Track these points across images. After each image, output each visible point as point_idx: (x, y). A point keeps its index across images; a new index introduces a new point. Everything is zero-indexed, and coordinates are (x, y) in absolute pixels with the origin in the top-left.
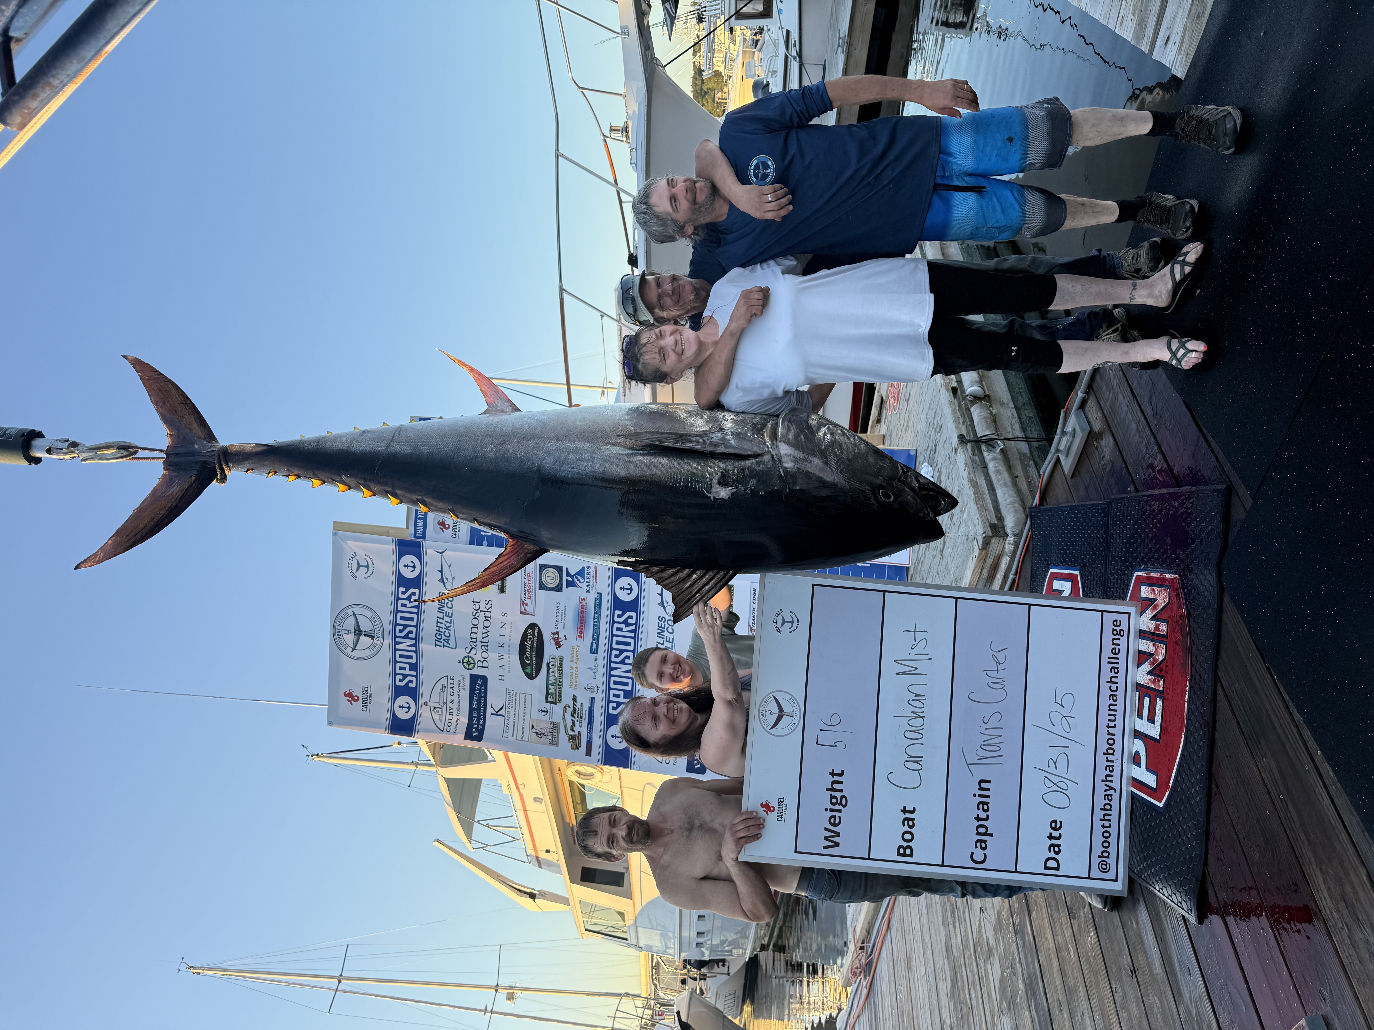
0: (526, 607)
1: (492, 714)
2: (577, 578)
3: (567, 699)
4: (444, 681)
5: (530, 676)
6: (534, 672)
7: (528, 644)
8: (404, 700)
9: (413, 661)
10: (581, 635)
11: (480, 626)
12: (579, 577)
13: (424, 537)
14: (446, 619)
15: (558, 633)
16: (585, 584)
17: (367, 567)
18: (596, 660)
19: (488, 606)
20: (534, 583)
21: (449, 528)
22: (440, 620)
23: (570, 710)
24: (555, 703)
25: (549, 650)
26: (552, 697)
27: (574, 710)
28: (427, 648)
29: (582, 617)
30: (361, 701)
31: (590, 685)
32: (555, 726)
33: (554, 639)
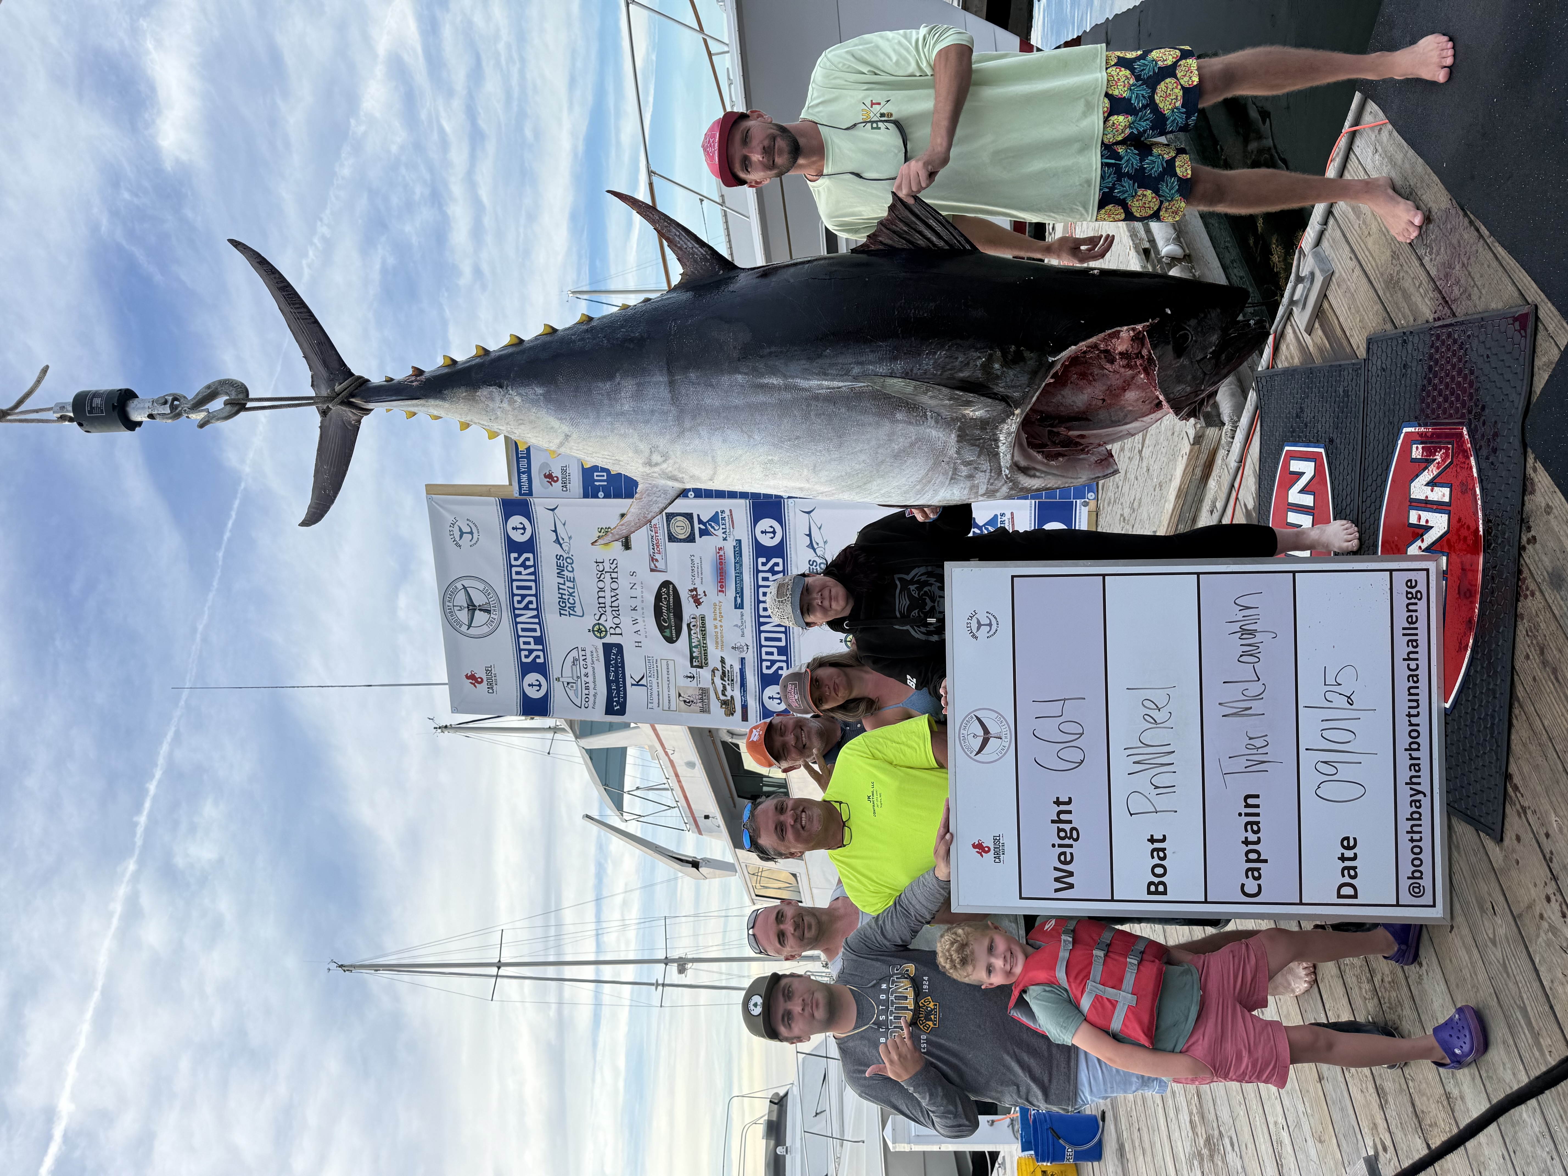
0: (657, 564)
1: (632, 685)
2: (710, 525)
3: (714, 662)
4: (574, 654)
5: (670, 640)
6: (674, 635)
7: (664, 604)
8: (532, 677)
9: (538, 634)
10: (722, 589)
11: (608, 589)
12: (713, 524)
13: (530, 493)
14: (568, 584)
15: (695, 589)
16: (721, 531)
17: (471, 533)
18: (742, 615)
19: (613, 566)
20: (662, 535)
21: (558, 480)
22: (561, 586)
23: (718, 674)
24: (701, 667)
25: (689, 610)
26: (698, 660)
27: (724, 673)
28: (551, 618)
29: (721, 569)
30: (485, 682)
31: (738, 645)
32: (704, 692)
33: (693, 596)
